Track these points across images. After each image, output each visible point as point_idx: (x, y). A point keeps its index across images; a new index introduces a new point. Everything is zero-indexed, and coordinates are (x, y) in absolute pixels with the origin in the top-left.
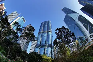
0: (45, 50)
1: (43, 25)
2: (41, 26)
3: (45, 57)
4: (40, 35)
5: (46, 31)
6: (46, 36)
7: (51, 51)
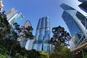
0: (43, 46)
1: (41, 21)
2: (39, 22)
3: (43, 53)
4: (39, 31)
5: (44, 27)
6: (44, 32)
7: (49, 46)
